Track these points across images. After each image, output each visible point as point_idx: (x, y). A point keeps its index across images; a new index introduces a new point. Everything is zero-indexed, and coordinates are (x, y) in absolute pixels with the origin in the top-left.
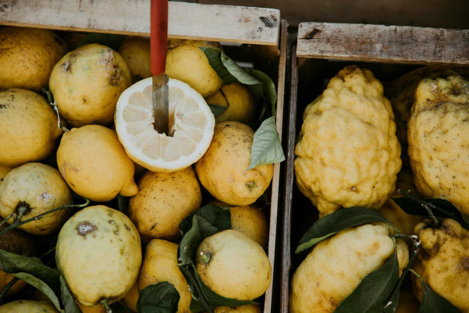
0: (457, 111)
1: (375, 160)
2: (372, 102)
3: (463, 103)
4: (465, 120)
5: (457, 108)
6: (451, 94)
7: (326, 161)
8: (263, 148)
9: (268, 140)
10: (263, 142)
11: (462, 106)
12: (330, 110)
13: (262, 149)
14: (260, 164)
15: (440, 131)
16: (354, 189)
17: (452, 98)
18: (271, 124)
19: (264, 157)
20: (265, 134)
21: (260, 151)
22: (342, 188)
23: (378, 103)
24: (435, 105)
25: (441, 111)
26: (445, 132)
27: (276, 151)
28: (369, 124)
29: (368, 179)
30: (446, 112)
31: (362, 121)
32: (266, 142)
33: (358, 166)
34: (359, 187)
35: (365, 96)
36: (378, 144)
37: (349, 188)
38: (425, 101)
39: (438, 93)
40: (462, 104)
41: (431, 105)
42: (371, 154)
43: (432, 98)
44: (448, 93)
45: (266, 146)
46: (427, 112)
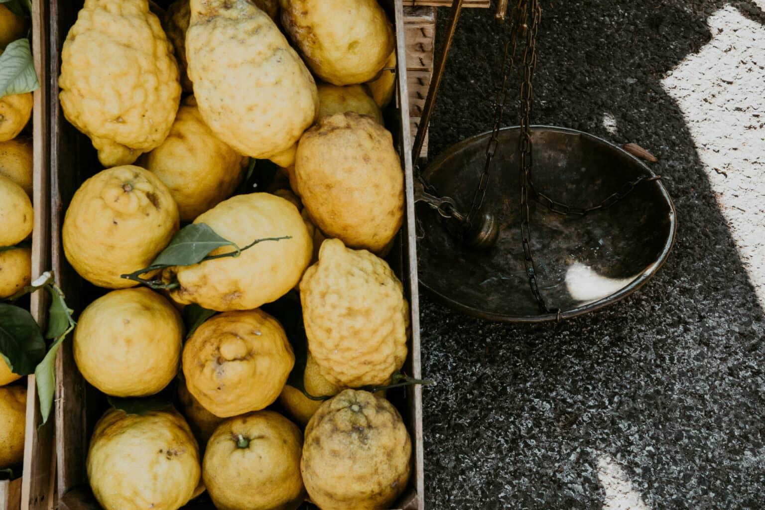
0: (225, 27)
1: (139, 86)
2: (129, 21)
3: (233, 18)
4: (232, 38)
5: (225, 23)
6: (221, 8)
7: (83, 92)
8: (9, 76)
9: (15, 67)
10: (9, 70)
11: (231, 22)
12: (83, 33)
13: (8, 78)
14: (8, 94)
15: (207, 49)
16: (120, 120)
17: (222, 12)
18: (19, 48)
19: (11, 86)
20: (10, 60)
21: (6, 79)
22: (106, 121)
23: (137, 22)
24: (207, 19)
25: (211, 25)
26: (212, 50)
27: (26, 79)
28: (128, 46)
29: (134, 107)
30: (214, 28)
31: (118, 44)
32: (13, 69)
33: (119, 95)
34: (125, 118)
35: (122, 15)
36: (140, 68)
37: (115, 120)
38: (197, 14)
39: (208, 5)
40: (232, 20)
41: (203, 19)
42: (131, 80)
43: (203, 11)
44: (218, 7)
45: (12, 74)
46: (198, 26)
